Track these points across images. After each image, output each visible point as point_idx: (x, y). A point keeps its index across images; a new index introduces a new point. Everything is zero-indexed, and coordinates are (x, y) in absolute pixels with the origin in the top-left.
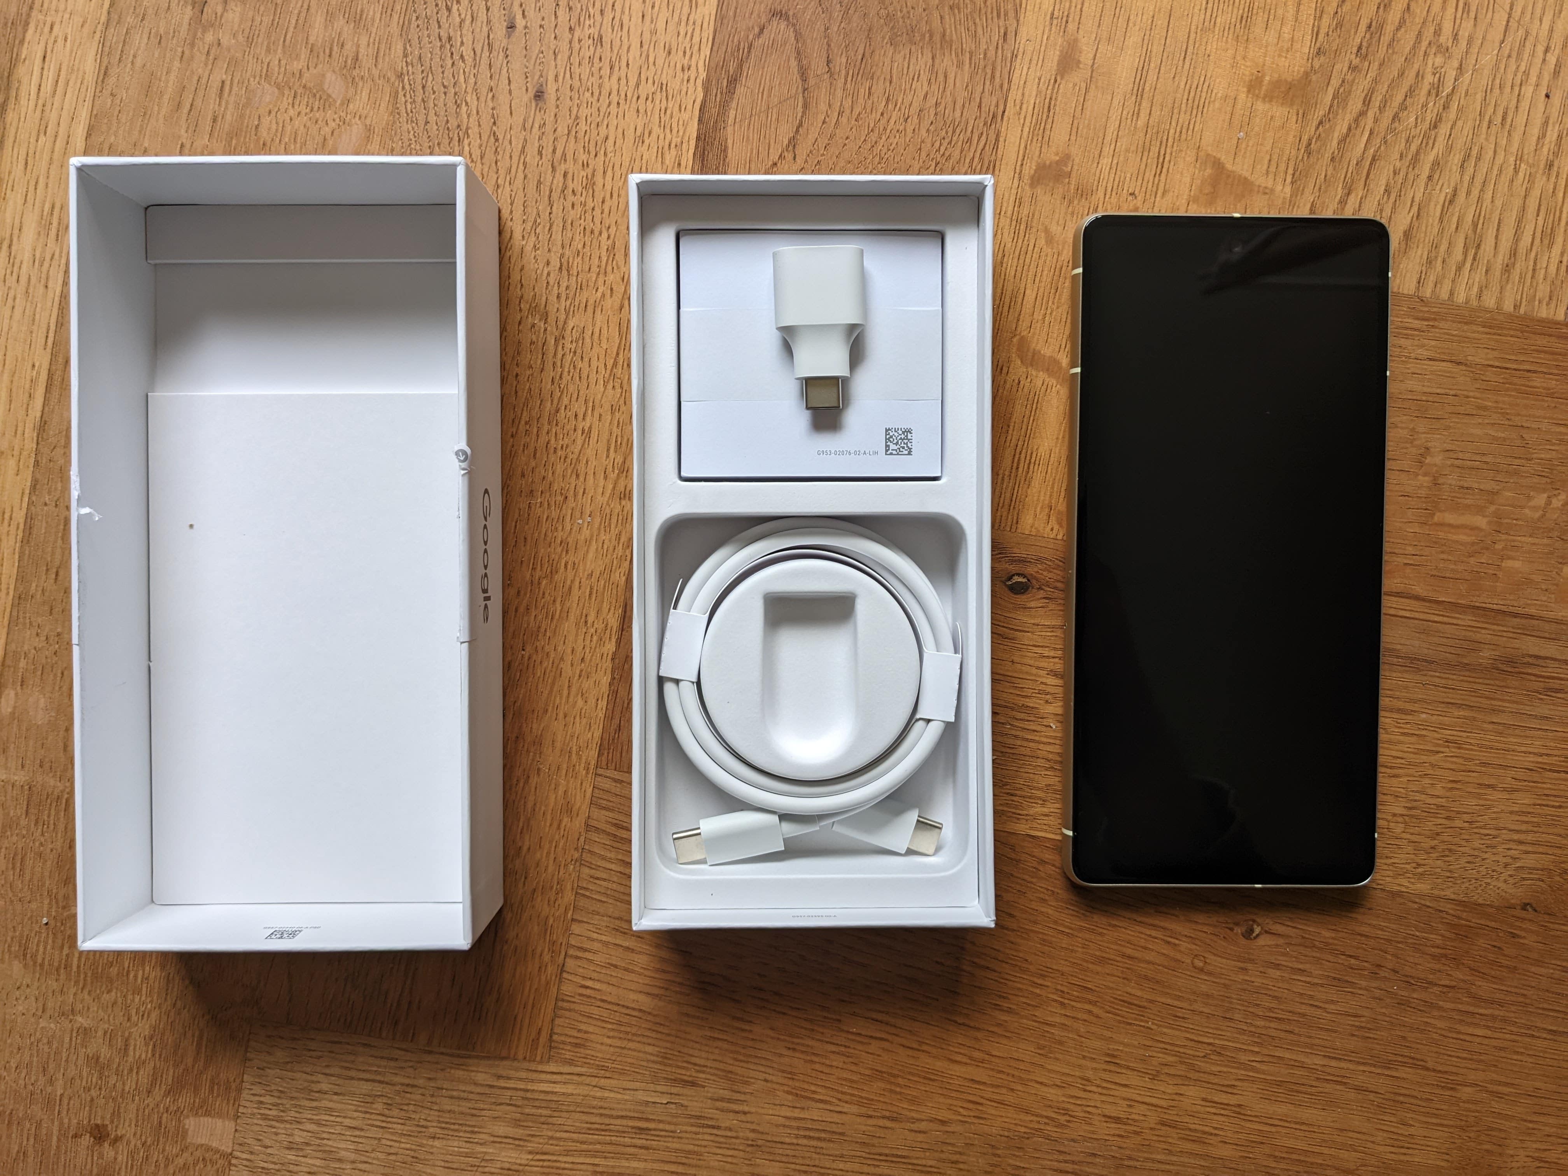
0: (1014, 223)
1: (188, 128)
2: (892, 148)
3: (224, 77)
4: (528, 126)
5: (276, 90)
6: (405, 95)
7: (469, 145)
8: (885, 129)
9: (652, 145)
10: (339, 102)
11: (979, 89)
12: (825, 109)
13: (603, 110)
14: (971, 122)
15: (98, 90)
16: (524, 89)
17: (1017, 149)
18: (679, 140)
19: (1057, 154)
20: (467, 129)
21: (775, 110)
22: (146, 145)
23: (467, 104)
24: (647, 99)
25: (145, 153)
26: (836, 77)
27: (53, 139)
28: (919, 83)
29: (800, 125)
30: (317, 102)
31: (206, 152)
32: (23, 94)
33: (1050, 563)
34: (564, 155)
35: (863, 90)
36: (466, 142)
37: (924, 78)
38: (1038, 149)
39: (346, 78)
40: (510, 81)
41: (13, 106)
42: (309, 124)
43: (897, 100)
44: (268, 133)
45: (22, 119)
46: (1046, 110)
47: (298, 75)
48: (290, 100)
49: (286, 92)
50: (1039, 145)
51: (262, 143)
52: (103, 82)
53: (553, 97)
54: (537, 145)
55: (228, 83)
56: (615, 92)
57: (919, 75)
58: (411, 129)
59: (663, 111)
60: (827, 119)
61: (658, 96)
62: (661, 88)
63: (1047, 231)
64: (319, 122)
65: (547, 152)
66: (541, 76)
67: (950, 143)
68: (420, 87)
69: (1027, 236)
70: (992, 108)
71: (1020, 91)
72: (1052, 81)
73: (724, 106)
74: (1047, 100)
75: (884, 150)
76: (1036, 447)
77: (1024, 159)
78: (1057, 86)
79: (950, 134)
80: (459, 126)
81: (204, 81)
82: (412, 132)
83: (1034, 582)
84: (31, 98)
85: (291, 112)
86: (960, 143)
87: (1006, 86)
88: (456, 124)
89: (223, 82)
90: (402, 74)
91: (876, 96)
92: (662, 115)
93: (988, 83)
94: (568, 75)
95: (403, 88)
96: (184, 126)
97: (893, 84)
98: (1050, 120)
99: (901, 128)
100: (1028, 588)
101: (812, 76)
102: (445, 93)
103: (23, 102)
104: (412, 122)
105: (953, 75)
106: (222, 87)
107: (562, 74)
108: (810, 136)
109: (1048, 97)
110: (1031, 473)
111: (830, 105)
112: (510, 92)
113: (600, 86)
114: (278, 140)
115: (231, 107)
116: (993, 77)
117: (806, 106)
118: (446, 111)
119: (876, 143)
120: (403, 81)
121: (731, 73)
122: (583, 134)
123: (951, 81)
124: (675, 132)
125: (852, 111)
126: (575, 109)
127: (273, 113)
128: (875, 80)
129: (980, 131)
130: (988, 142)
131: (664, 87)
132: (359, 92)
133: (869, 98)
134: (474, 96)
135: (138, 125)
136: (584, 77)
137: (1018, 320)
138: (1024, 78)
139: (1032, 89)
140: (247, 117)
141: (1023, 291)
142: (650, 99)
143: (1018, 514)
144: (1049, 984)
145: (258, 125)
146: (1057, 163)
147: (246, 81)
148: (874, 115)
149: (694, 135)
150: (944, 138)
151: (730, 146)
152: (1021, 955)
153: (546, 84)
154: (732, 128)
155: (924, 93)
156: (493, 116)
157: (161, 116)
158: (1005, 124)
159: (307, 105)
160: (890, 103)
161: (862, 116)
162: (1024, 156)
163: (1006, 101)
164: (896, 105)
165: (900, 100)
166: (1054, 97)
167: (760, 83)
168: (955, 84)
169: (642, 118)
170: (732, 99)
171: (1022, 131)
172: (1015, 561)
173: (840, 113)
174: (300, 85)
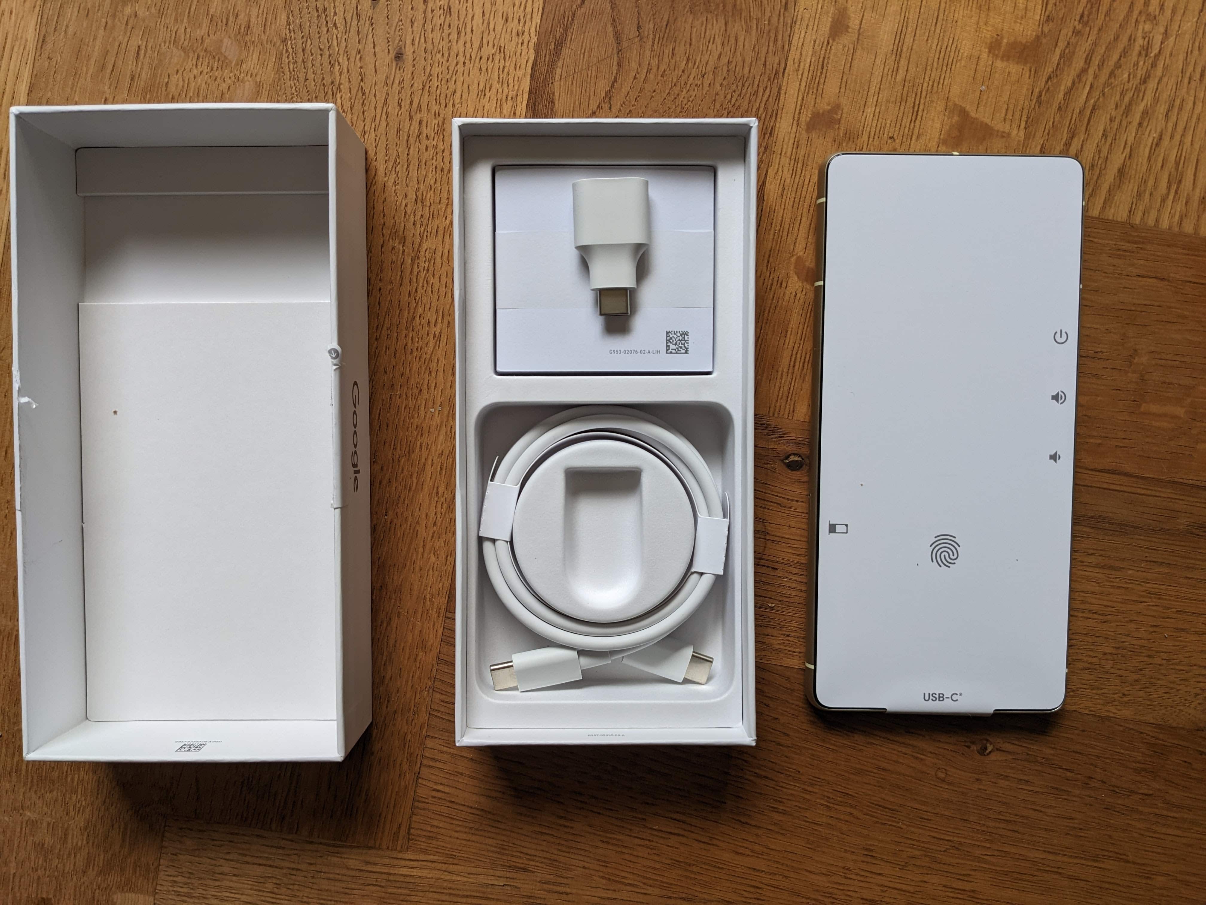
0: (792, 162)
1: (111, 85)
2: (691, 99)
3: (140, 42)
4: (390, 82)
5: (183, 54)
6: (288, 57)
7: (341, 98)
8: (686, 83)
9: (492, 98)
10: (234, 62)
11: (764, 50)
12: (635, 67)
13: (451, 69)
14: (758, 78)
15: (37, 55)
16: (386, 51)
17: (795, 100)
18: (515, 93)
19: (828, 104)
20: (340, 84)
21: (594, 69)
22: (77, 96)
23: (339, 64)
24: (488, 59)
26: (645, 40)
28: (714, 45)
29: (616, 80)
30: (216, 63)
31: (126, 101)
34: (419, 106)
35: (667, 51)
36: (339, 95)
37: (718, 41)
38: (813, 100)
39: (240, 42)
40: (374, 45)
42: (209, 81)
43: (696, 60)
44: (176, 89)
46: (820, 67)
47: (200, 42)
48: (194, 61)
49: (191, 55)
50: (814, 96)
51: (171, 97)
52: (41, 48)
54: (397, 98)
55: (143, 47)
56: (461, 54)
57: (714, 38)
58: (293, 85)
59: (501, 69)
60: (638, 76)
61: (497, 57)
62: (500, 50)
64: (218, 79)
65: (406, 104)
66: (400, 40)
67: (739, 95)
68: (301, 50)
69: (803, 172)
70: (775, 65)
71: (798, 52)
72: (825, 43)
73: (552, 65)
74: (821, 59)
75: (685, 101)
77: (801, 109)
78: (829, 47)
79: (740, 88)
80: (332, 82)
81: (123, 46)
82: (294, 88)
85: (195, 72)
86: (748, 95)
87: (786, 47)
88: (330, 81)
89: (139, 47)
90: (285, 39)
91: (678, 56)
92: (501, 73)
93: (771, 44)
94: (423, 40)
95: (287, 51)
96: (107, 84)
97: (692, 46)
98: (823, 76)
99: (699, 83)
100: (801, 467)
101: (625, 39)
102: (321, 55)
104: (294, 79)
105: (743, 37)
106: (138, 50)
107: (418, 39)
108: (623, 90)
109: (822, 56)
111: (640, 64)
112: (375, 54)
113: (449, 49)
114: (184, 95)
115: (145, 67)
116: (776, 40)
117: (620, 65)
118: (322, 70)
119: (678, 95)
120: (286, 45)
121: (558, 37)
122: (435, 89)
123: (741, 43)
124: (511, 87)
125: (658, 68)
126: (429, 68)
127: (180, 72)
128: (677, 43)
129: (765, 85)
130: (772, 95)
131: (502, 49)
132: (250, 54)
133: (672, 57)
134: (345, 58)
135: (70, 83)
136: (436, 41)
137: (795, 243)
138: (801, 40)
139: (808, 50)
140: (159, 76)
141: (799, 219)
142: (491, 59)
143: (794, 404)
144: (817, 791)
145: (168, 82)
146: (829, 112)
147: (158, 46)
148: (676, 72)
149: (527, 89)
150: (735, 91)
151: (557, 98)
152: (794, 767)
153: (405, 48)
154: (558, 83)
155: (718, 53)
156: (361, 74)
157: (89, 75)
158: (786, 79)
159: (208, 66)
160: (690, 62)
161: (666, 73)
162: (801, 106)
163: (786, 60)
164: (695, 64)
165: (698, 59)
166: (827, 56)
167: (582, 46)
168: (744, 46)
169: (484, 75)
170: (559, 59)
171: (800, 85)
172: (792, 443)
173: (649, 71)
174: (202, 49)
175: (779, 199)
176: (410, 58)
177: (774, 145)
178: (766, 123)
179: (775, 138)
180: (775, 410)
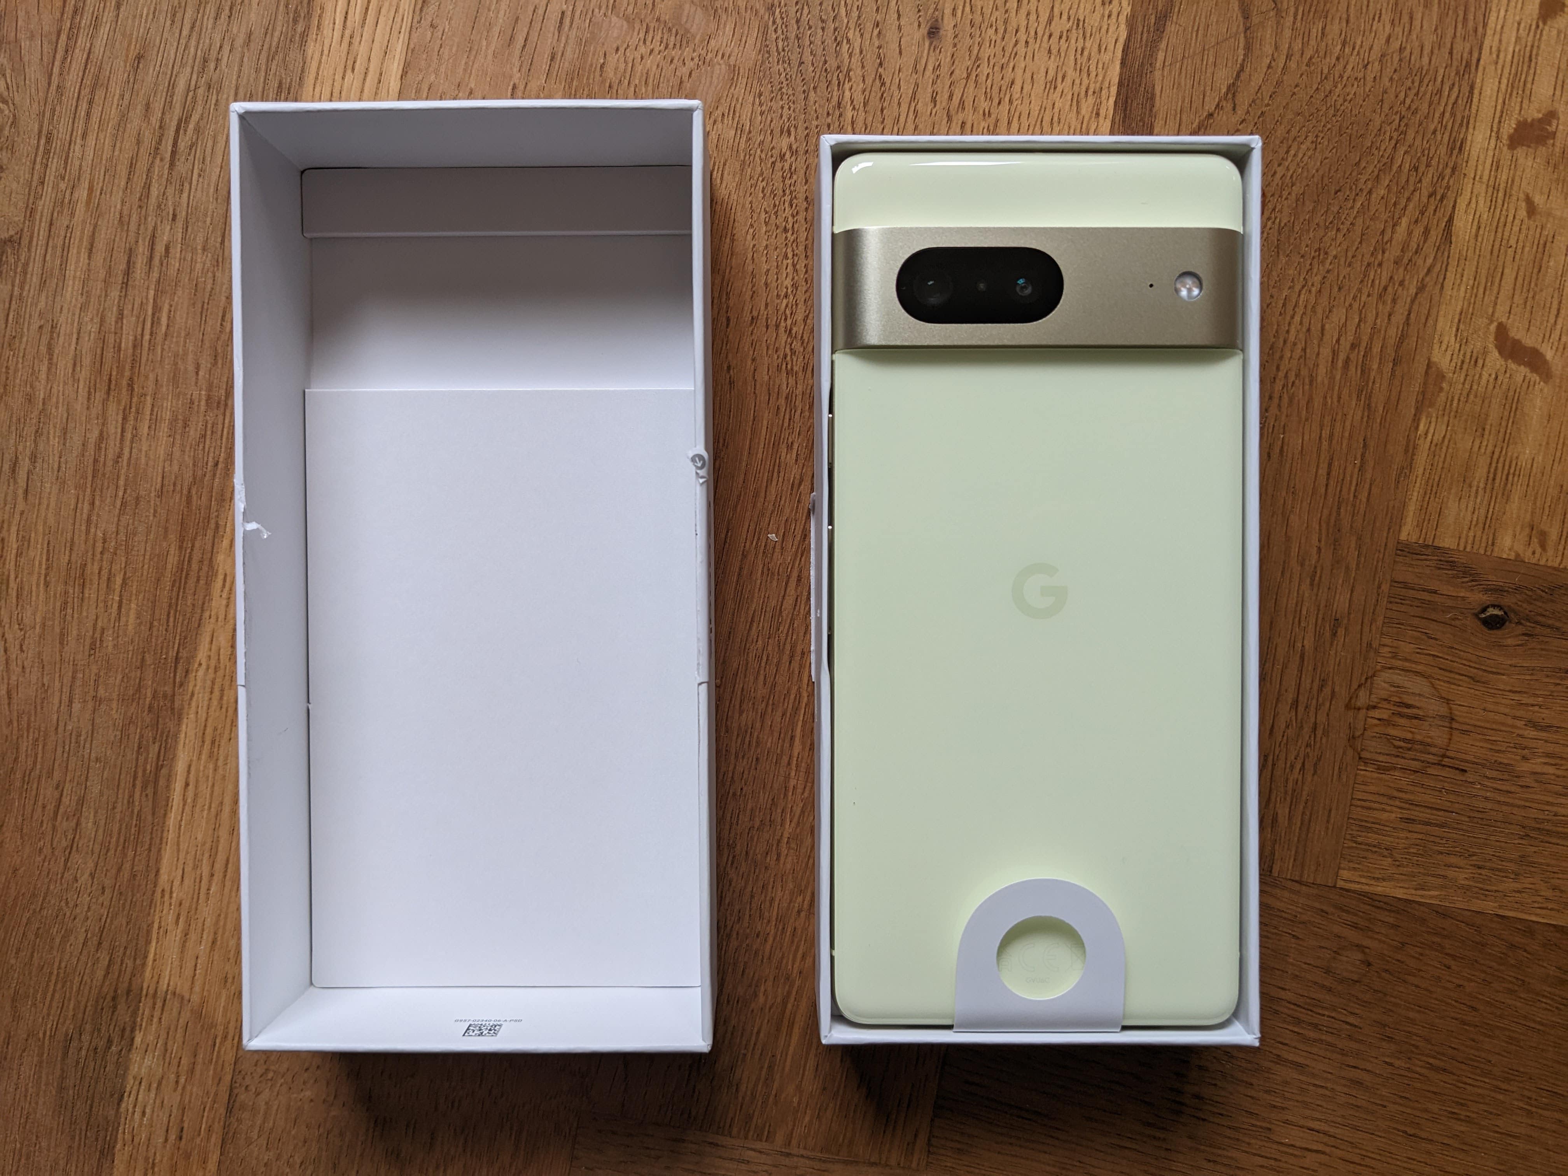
0: (1490, 190)
1: (521, 66)
2: (1349, 98)
3: (565, 7)
4: (920, 68)
5: (625, 23)
6: (776, 31)
7: (851, 89)
8: (1341, 77)
9: (1065, 91)
10: (698, 37)
11: (1450, 32)
12: (1270, 52)
13: (1009, 49)
14: (1441, 71)
15: (415, 21)
16: (916, 24)
17: (1493, 104)
18: (1098, 85)
19: (1539, 111)
20: (849, 71)
21: (1211, 53)
22: (473, 86)
23: (848, 41)
24: (1061, 37)
25: (470, 95)
26: (1284, 14)
27: (362, 76)
28: (1381, 24)
29: (1242, 69)
30: (673, 38)
31: (542, 95)
32: (327, 21)
33: (1530, 593)
34: (962, 103)
35: (1315, 30)
36: (847, 86)
37: (1386, 18)
38: (1518, 104)
39: (707, 9)
40: (899, 16)
41: (314, 36)
42: (662, 63)
43: (1355, 43)
44: (615, 73)
45: (326, 52)
46: (1527, 59)
47: (651, 6)
48: (642, 35)
49: (637, 26)
50: (1519, 99)
51: (607, 85)
52: (421, 10)
53: (950, 34)
54: (930, 90)
55: (569, 13)
56: (1023, 29)
57: (1380, 14)
58: (782, 70)
59: (1079, 52)
60: (1273, 64)
61: (1074, 35)
62: (1078, 25)
63: (1529, 200)
64: (675, 61)
65: (942, 99)
66: (936, 9)
67: (1417, 94)
68: (794, 21)
69: (1506, 205)
70: (1465, 55)
71: (1497, 37)
72: (1534, 27)
73: (1153, 46)
74: (1528, 49)
75: (1341, 101)
76: (1515, 455)
77: (1501, 116)
78: (1539, 32)
79: (1416, 84)
80: (838, 67)
81: (540, 11)
82: (783, 75)
83: (1512, 615)
84: (337, 26)
85: (642, 49)
86: (1428, 96)
87: (1480, 29)
88: (836, 65)
89: (563, 13)
90: (772, 5)
91: (1330, 37)
92: (1079, 56)
93: (1460, 26)
94: (968, 9)
95: (774, 22)
96: (517, 64)
97: (1350, 25)
98: (1532, 71)
99: (1361, 75)
100: (1503, 624)
101: (1255, 13)
102: (823, 29)
103: (327, 31)
104: (784, 62)
105: (1420, 15)
106: (562, 18)
107: (961, 7)
108: (1252, 83)
109: (1529, 44)
110: (1509, 485)
111: (1276, 48)
112: (900, 28)
113: (1006, 22)
114: (626, 82)
115: (571, 41)
116: (1465, 19)
117: (1248, 48)
118: (824, 50)
119: (1330, 92)
120: (774, 14)
121: (1159, 8)
122: (984, 78)
123: (1417, 23)
124: (1093, 74)
125: (1302, 54)
126: (976, 48)
127: (622, 50)
128: (1329, 19)
129: (1451, 82)
130: (1461, 95)
131: (1081, 24)
132: (722, 26)
133: (1322, 39)
134: (857, 33)
135: (463, 62)
136: (987, 11)
137: (1496, 304)
138: (1500, 22)
139: (1510, 36)
140: (591, 54)
141: (1501, 270)
142: (1064, 37)
143: (1494, 535)
144: (1515, 1089)
145: (603, 64)
146: (1540, 121)
147: (590, 13)
148: (1328, 60)
149: (1116, 80)
150: (1410, 89)
151: (1158, 94)
152: (1483, 1055)
153: (942, 19)
154: (1160, 72)
155: (1386, 35)
156: (879, 56)
157: (490, 52)
158: (1480, 74)
159: (661, 42)
160: (1347, 46)
161: (1314, 60)
162: (1502, 112)
163: (1481, 49)
164: (1354, 49)
165: (1359, 43)
166: (1536, 44)
167: (1195, 19)
168: (1422, 27)
169: (1055, 60)
170: (1161, 38)
171: (1500, 82)
172: (1491, 590)
173: (1289, 57)
174: (653, 18)
175: (1472, 241)
176: (949, 35)
177: (1464, 164)
178: (1454, 134)
179: (1466, 155)
180: (1467, 542)
